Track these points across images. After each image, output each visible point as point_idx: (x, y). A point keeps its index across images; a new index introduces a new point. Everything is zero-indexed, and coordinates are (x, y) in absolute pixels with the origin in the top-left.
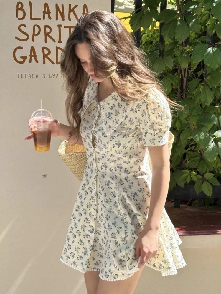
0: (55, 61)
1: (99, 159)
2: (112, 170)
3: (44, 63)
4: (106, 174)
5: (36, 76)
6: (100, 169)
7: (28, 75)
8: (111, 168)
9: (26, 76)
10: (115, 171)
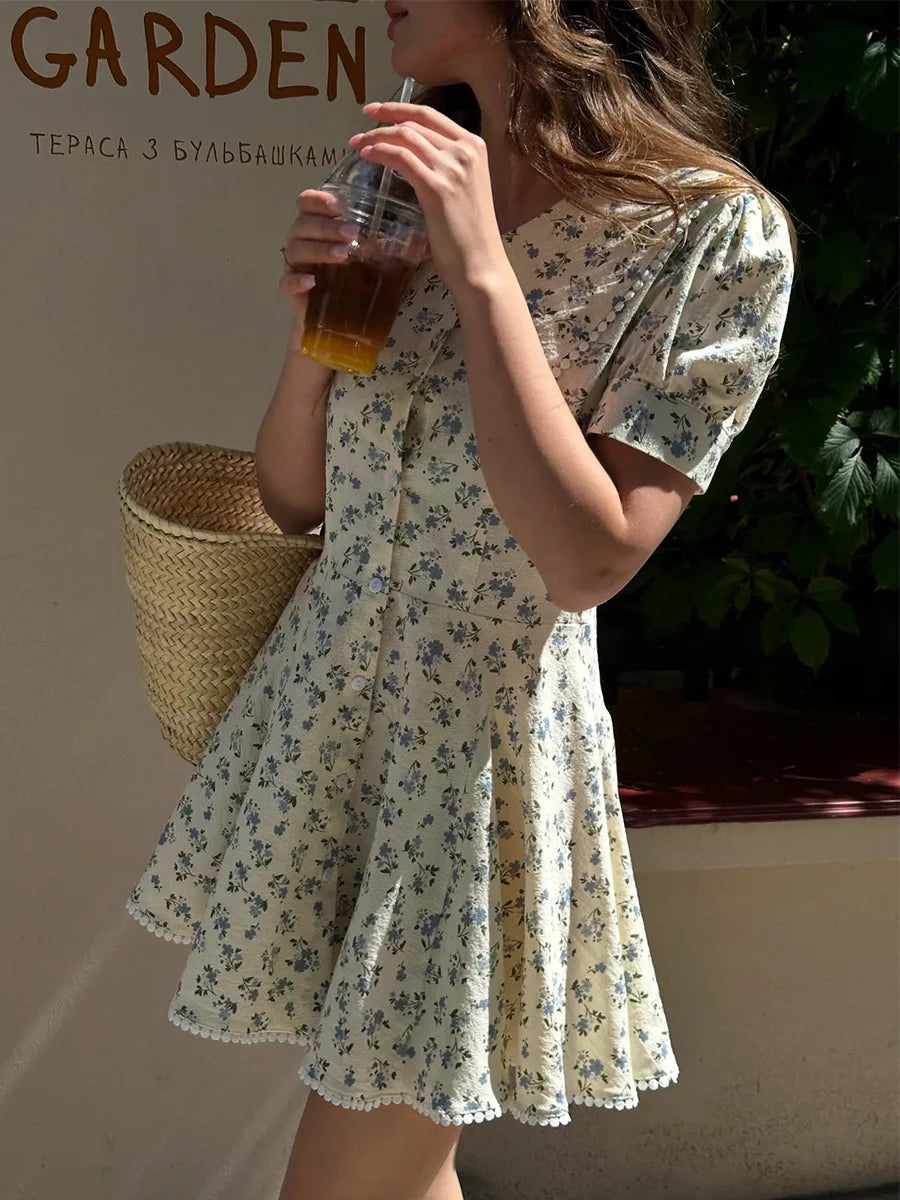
0: (201, 82)
1: (410, 527)
2: (464, 593)
3: (154, 88)
4: (425, 610)
5: (120, 149)
6: (404, 577)
7: (83, 140)
8: (461, 582)
9: (70, 146)
10: (476, 601)
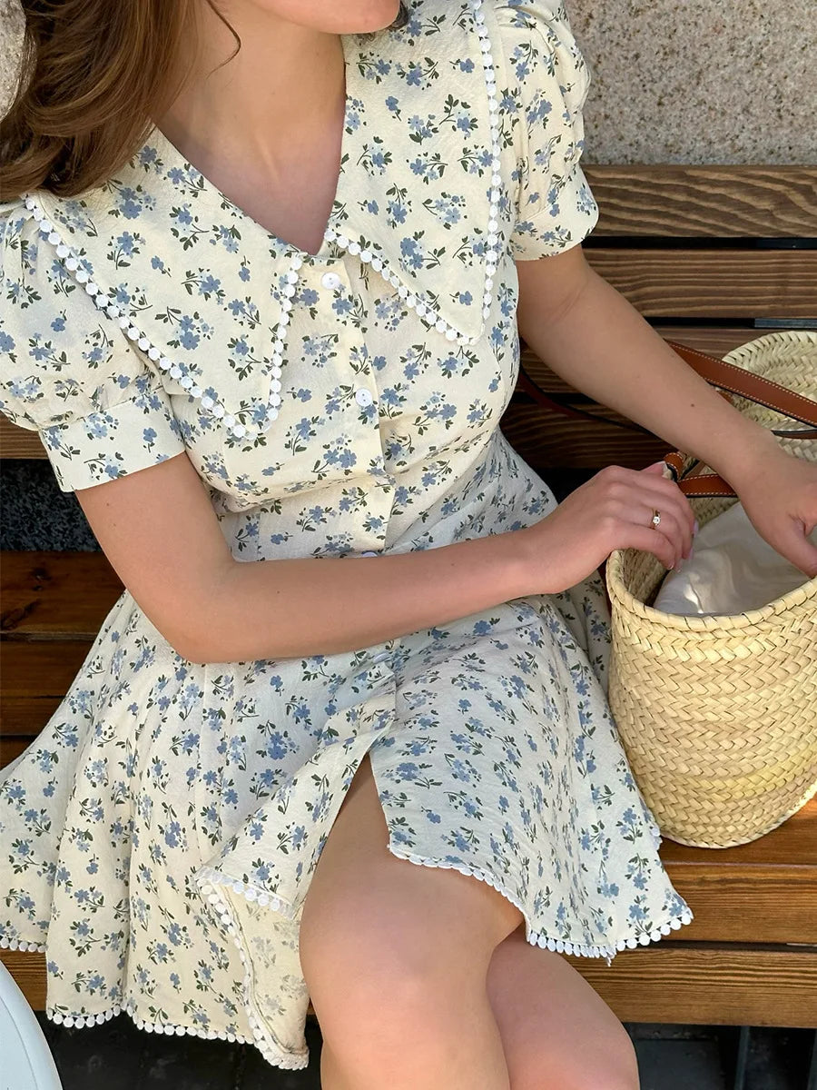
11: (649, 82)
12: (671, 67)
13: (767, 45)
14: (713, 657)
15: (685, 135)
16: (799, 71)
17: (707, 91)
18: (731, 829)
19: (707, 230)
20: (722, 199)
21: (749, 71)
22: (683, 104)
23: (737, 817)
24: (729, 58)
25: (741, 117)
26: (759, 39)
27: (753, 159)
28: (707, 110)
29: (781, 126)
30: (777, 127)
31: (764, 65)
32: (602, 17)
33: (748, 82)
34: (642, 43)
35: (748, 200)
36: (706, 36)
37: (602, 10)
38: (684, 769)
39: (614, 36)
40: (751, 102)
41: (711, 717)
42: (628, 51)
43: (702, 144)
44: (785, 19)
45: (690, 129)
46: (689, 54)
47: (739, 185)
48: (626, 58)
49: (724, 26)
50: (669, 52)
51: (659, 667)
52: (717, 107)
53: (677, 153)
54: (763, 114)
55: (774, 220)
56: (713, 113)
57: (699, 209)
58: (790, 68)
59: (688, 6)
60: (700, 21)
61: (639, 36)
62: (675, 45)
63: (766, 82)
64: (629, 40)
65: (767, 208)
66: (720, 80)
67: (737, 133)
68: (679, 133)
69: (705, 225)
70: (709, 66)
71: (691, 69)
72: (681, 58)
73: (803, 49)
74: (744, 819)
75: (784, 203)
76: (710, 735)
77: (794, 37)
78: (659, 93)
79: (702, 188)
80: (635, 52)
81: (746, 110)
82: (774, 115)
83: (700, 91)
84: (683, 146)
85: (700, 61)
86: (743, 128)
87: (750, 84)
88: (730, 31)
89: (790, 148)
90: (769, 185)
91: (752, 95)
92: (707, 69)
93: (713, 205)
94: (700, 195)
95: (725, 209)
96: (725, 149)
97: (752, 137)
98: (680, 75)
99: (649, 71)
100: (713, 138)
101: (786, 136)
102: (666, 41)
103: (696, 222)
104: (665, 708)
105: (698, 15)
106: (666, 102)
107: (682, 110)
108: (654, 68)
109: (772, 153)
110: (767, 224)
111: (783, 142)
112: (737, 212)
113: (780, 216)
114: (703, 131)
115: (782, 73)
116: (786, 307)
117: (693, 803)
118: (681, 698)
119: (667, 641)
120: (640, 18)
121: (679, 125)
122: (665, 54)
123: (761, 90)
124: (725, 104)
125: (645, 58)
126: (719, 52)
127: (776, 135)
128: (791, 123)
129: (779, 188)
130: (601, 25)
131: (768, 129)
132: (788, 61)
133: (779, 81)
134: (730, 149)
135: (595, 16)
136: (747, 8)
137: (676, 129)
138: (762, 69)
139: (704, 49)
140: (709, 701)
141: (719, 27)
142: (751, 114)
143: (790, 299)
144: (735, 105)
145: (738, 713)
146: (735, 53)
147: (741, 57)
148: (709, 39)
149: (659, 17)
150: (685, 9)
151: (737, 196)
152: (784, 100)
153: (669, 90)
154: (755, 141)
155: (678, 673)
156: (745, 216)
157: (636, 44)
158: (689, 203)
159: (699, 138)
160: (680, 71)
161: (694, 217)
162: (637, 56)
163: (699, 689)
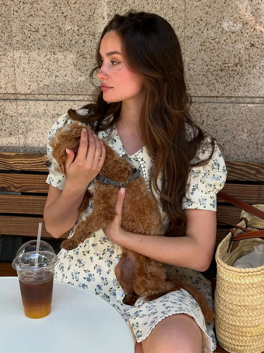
11: (220, 138)
12: (226, 135)
13: (252, 130)
14: (248, 282)
15: (231, 153)
16: (262, 137)
17: (237, 141)
18: (252, 347)
19: (237, 178)
20: (241, 170)
21: (248, 137)
22: (230, 145)
23: (254, 343)
24: (242, 133)
25: (247, 149)
26: (250, 128)
27: (251, 161)
28: (237, 147)
29: (258, 152)
30: (257, 152)
31: (252, 135)
32: (207, 121)
33: (248, 139)
34: (218, 128)
35: (248, 170)
36: (235, 127)
37: (207, 119)
38: (238, 324)
39: (210, 126)
40: (249, 145)
41: (247, 304)
42: (214, 130)
43: (236, 156)
44: (257, 123)
45: (232, 151)
46: (231, 131)
47: (245, 166)
48: (214, 132)
49: (240, 125)
50: (225, 131)
51: (232, 286)
52: (240, 146)
53: (229, 158)
54: (253, 148)
55: (256, 176)
56: (239, 148)
57: (234, 173)
58: (259, 136)
59: (230, 119)
60: (234, 123)
61: (217, 126)
62: (227, 129)
63: (253, 140)
64: (214, 127)
65: (254, 173)
66: (240, 138)
67: (246, 153)
68: (230, 153)
69: (236, 177)
70: (237, 135)
71: (232, 135)
72: (229, 133)
73: (263, 131)
74: (256, 344)
75: (258, 172)
76: (246, 311)
77: (260, 128)
78: (223, 142)
79: (235, 167)
80: (216, 131)
81: (248, 147)
82: (256, 149)
83: (235, 141)
84: (231, 156)
85: (234, 133)
86: (248, 152)
87: (249, 140)
88: (242, 126)
89: (261, 158)
90: (254, 167)
91: (249, 143)
92: (236, 136)
93: (238, 171)
94: (234, 168)
95: (242, 173)
96: (243, 158)
97: (250, 154)
98: (229, 137)
99: (220, 136)
100: (239, 154)
101: (260, 155)
102: (224, 128)
103: (233, 176)
104: (233, 301)
105: (233, 121)
106: (225, 144)
107: (230, 146)
108: (222, 135)
109: (256, 159)
110: (254, 177)
111: (259, 156)
112: (245, 174)
113: (258, 175)
114: (236, 153)
115: (257, 138)
116: (261, 201)
117: (241, 337)
118: (238, 297)
119: (234, 277)
120: (217, 122)
121: (229, 151)
122: (224, 131)
123: (252, 142)
124: (242, 145)
125: (219, 132)
126: (239, 131)
127: (257, 154)
128: (261, 151)
129: (257, 167)
130: (207, 123)
131: (255, 152)
132: (259, 134)
133: (257, 140)
134: (244, 158)
135: (205, 121)
136: (246, 120)
137: (229, 152)
138: (252, 136)
139: (235, 130)
140: (246, 298)
141: (239, 125)
142: (250, 148)
143: (261, 199)
144: (245, 146)
145: (255, 302)
146: (244, 132)
147: (246, 133)
148: (236, 128)
149: (222, 121)
150: (229, 120)
151: (245, 169)
152: (259, 145)
153: (226, 141)
154: (251, 156)
155: (237, 288)
156: (247, 175)
157: (216, 129)
158: (232, 171)
159: (235, 154)
160: (229, 136)
161: (233, 174)
162: (217, 132)
163: (243, 293)
